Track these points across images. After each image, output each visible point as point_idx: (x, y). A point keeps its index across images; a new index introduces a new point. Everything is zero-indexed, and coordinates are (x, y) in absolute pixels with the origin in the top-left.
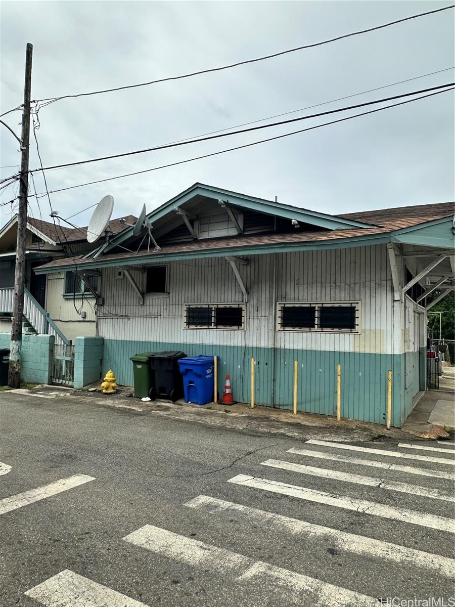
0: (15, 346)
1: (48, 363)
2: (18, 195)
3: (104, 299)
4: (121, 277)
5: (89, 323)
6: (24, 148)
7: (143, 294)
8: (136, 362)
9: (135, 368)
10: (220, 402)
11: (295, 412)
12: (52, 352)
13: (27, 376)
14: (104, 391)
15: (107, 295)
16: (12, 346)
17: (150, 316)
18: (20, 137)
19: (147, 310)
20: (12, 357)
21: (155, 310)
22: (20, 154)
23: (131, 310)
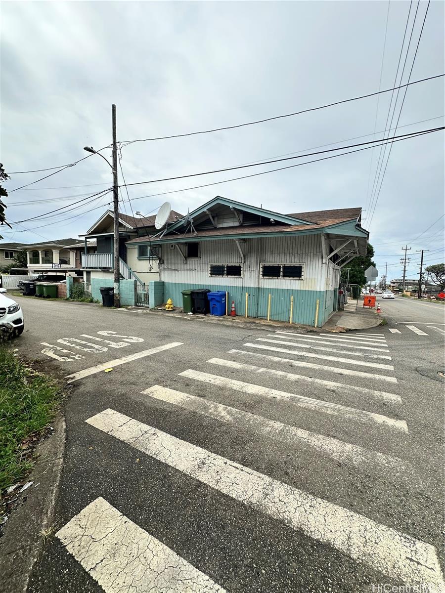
0: (116, 285)
1: (134, 294)
2: (113, 200)
3: (163, 260)
4: (173, 248)
5: (153, 274)
6: (115, 172)
7: (186, 258)
8: (184, 294)
9: (183, 297)
10: (229, 315)
11: (268, 320)
12: (136, 289)
13: (122, 302)
14: (167, 309)
15: (165, 258)
16: (115, 285)
17: (190, 270)
18: (112, 165)
19: (188, 267)
20: (115, 292)
21: (193, 267)
22: (113, 175)
23: (178, 267)
